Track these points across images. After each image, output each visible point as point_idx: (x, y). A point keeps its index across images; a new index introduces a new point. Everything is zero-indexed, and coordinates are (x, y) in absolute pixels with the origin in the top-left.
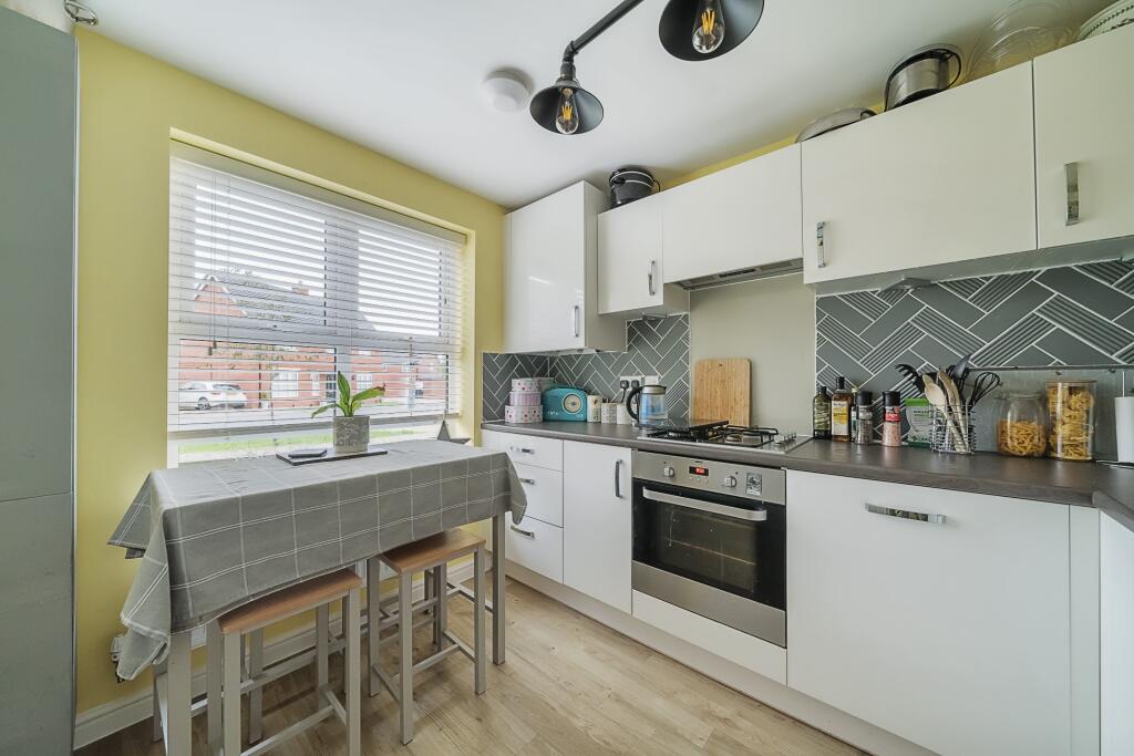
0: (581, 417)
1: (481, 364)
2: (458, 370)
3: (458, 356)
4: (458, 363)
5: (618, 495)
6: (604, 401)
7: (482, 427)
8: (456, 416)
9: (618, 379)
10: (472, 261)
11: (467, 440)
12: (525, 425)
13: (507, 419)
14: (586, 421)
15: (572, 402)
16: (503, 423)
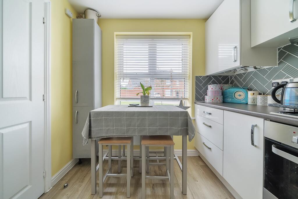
0: (244, 101)
1: (195, 80)
2: (188, 83)
3: (188, 78)
4: (188, 81)
5: (253, 144)
6: (260, 94)
7: (195, 103)
8: (187, 99)
9: (271, 81)
10: (191, 44)
11: (189, 107)
12: (213, 103)
13: (205, 101)
14: (247, 104)
15: (239, 95)
16: (204, 102)
